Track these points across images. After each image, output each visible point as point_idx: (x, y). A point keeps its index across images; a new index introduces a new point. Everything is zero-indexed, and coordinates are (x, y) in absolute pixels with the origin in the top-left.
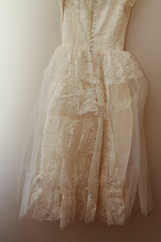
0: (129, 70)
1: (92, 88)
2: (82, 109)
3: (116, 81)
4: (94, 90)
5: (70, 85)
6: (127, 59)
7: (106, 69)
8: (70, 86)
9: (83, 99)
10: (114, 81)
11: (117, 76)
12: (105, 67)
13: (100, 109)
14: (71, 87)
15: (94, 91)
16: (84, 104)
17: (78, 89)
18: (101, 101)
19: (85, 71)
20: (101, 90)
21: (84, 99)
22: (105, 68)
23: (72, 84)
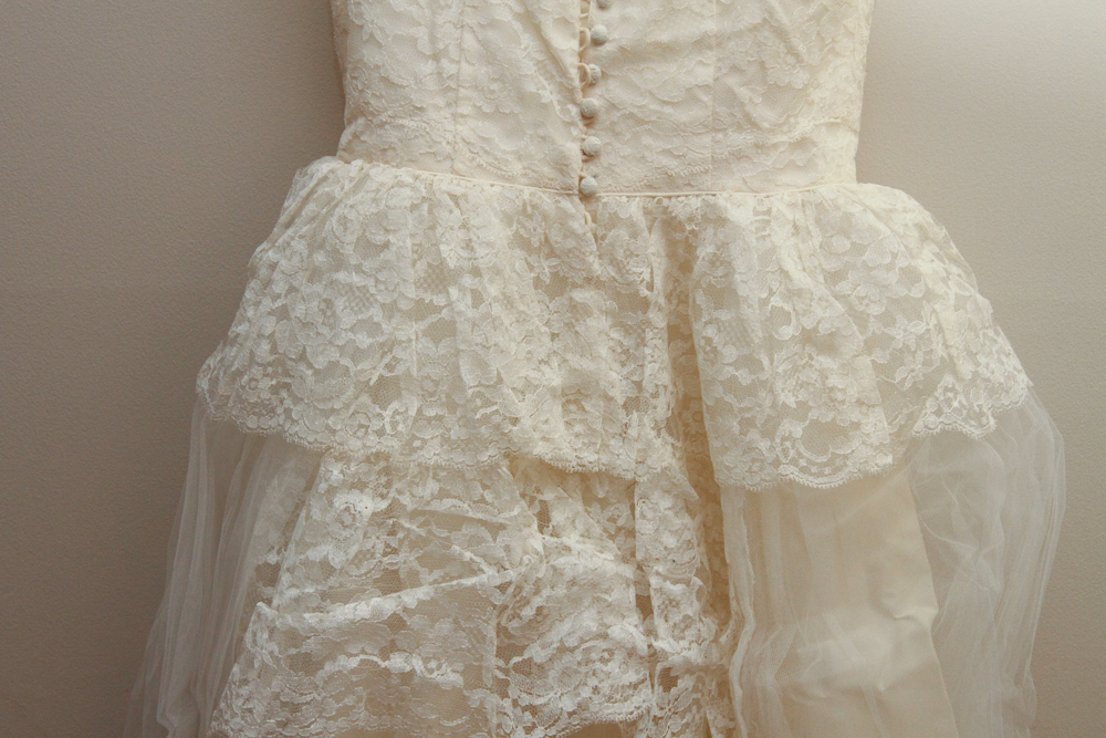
0: (920, 356)
1: (603, 508)
2: (526, 700)
3: (807, 454)
4: (620, 522)
5: (410, 507)
6: (894, 256)
7: (715, 350)
8: (414, 515)
9: (528, 612)
10: (792, 453)
11: (813, 415)
12: (710, 332)
13: (674, 690)
14: (422, 519)
15: (619, 529)
16: (537, 653)
17: (484, 533)
18: (687, 617)
19: (543, 367)
20: (677, 522)
21: (540, 609)
22: (709, 341)
23: (433, 497)
